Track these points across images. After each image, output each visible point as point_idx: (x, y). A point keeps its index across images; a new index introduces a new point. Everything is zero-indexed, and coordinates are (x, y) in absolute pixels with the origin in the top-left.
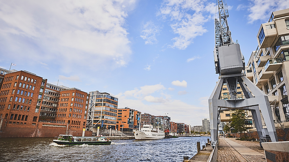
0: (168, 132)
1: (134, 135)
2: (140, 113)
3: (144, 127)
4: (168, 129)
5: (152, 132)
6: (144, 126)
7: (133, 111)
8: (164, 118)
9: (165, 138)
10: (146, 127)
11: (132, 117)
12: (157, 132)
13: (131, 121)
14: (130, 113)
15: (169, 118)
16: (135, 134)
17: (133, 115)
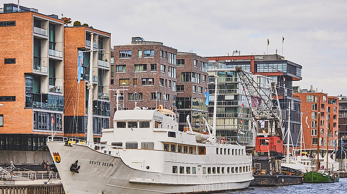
0: (274, 153)
1: (55, 170)
2: (103, 39)
3: (121, 125)
4: (278, 130)
5: (170, 154)
6: (120, 115)
7: (54, 28)
8: (261, 68)
9: (253, 185)
10: (133, 124)
11: (53, 63)
12: (202, 151)
13: (45, 88)
14: (38, 42)
15: (294, 68)
16: (63, 168)
17: (58, 54)
